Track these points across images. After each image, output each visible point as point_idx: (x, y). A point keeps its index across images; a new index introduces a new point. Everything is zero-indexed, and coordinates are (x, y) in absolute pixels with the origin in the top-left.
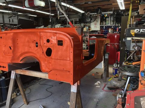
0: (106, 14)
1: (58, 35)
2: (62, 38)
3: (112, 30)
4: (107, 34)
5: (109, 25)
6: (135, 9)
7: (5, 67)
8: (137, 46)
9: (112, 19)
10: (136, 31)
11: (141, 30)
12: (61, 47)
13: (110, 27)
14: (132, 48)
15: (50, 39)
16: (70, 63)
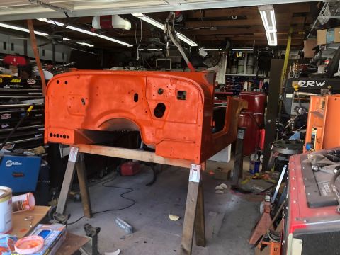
0: (240, 51)
1: (178, 82)
2: (184, 87)
3: (250, 85)
4: (239, 92)
5: (244, 74)
6: (297, 47)
7: (68, 137)
8: (302, 107)
9: (251, 62)
10: (300, 83)
11: (308, 82)
12: (182, 102)
13: (246, 79)
14: (294, 110)
15: (165, 88)
16: (196, 129)
